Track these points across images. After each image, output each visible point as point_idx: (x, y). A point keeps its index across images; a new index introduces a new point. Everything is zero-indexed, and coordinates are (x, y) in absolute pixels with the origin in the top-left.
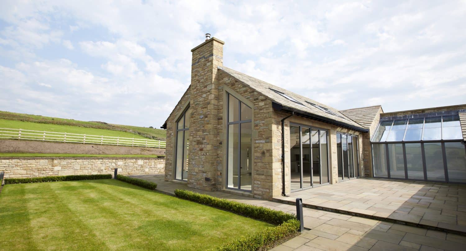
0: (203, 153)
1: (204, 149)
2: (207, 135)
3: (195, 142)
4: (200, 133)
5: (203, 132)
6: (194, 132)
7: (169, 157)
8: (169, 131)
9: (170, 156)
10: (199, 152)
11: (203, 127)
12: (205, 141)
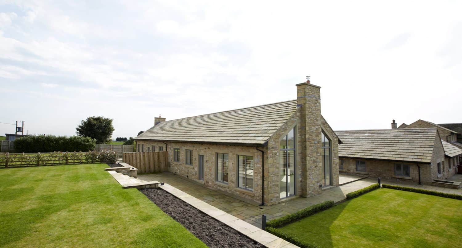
0: (318, 168)
1: (318, 166)
2: (319, 155)
3: (311, 161)
4: (315, 154)
5: (317, 154)
6: (311, 154)
7: (274, 179)
8: (273, 151)
9: (275, 177)
10: (315, 168)
11: (317, 150)
12: (318, 160)
